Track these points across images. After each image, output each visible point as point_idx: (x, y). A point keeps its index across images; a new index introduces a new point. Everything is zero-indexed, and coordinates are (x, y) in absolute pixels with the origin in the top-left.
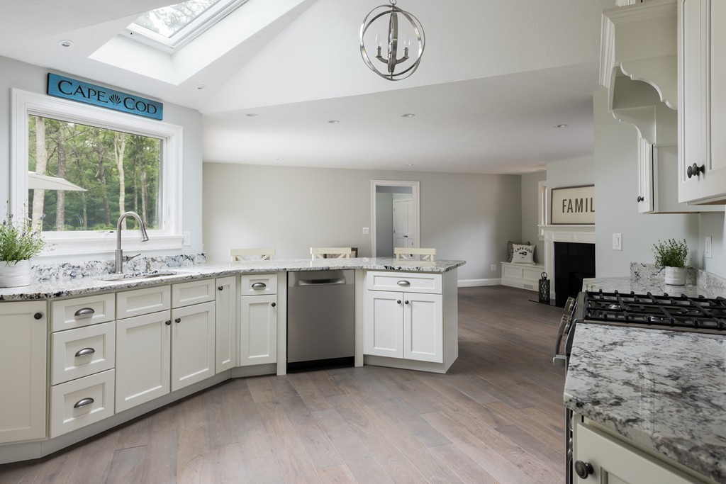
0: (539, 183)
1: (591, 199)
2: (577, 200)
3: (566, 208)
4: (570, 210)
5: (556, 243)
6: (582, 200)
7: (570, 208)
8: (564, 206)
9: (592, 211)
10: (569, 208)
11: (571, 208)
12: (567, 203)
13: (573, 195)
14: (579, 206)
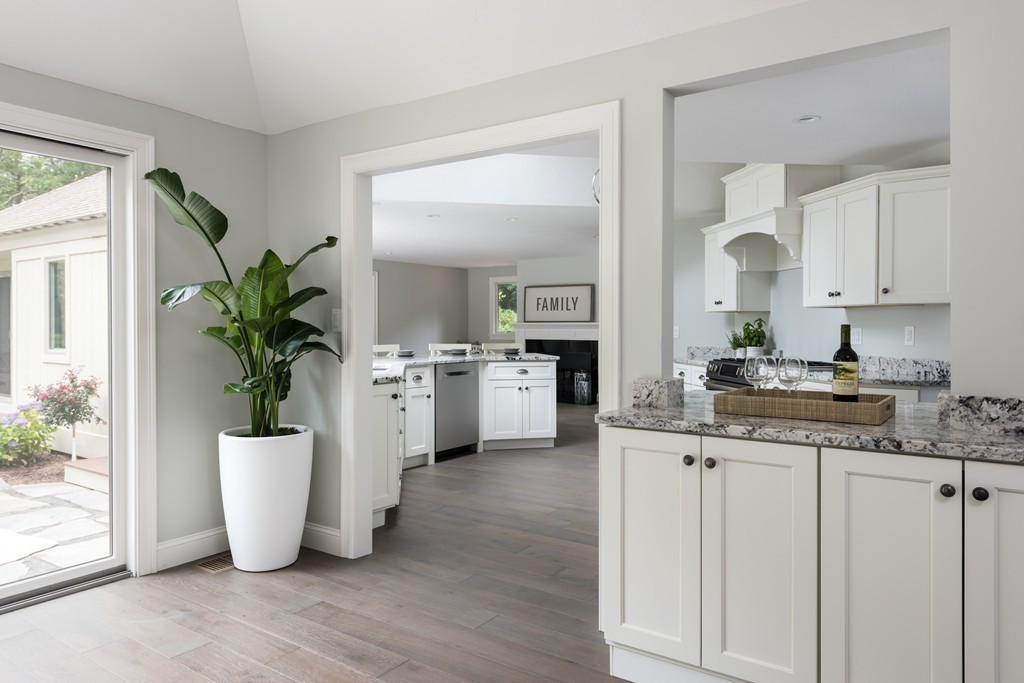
0: (491, 279)
1: (567, 298)
2: (552, 299)
3: (541, 307)
4: (545, 308)
5: (527, 341)
6: (557, 299)
7: (545, 306)
8: (538, 304)
9: (567, 309)
10: (543, 307)
11: (547, 307)
12: (541, 302)
13: (548, 293)
14: (555, 304)
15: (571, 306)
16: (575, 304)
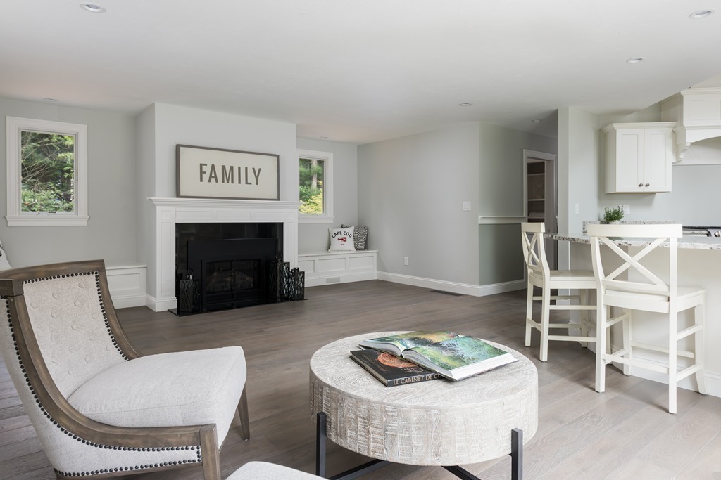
1: (246, 168)
2: (224, 168)
3: (206, 177)
4: (213, 179)
5: (177, 224)
6: (232, 168)
7: (213, 176)
8: (202, 172)
9: (247, 183)
10: (211, 177)
11: (216, 177)
12: (207, 169)
13: (219, 160)
14: (228, 175)
15: (252, 178)
16: (257, 178)
